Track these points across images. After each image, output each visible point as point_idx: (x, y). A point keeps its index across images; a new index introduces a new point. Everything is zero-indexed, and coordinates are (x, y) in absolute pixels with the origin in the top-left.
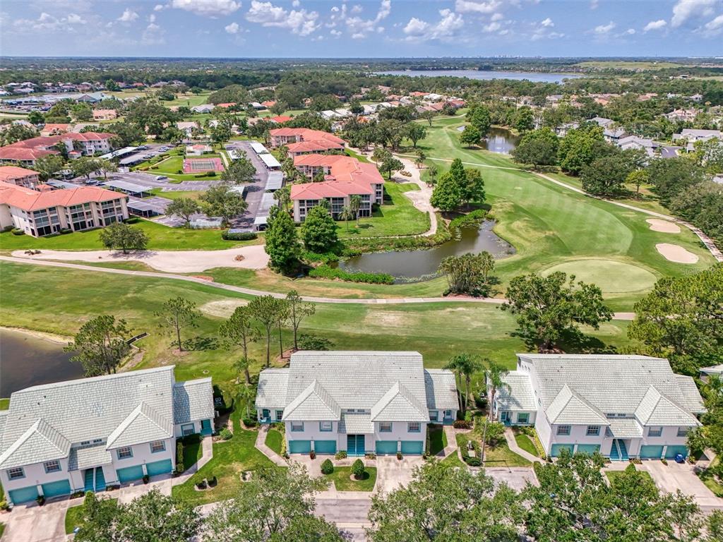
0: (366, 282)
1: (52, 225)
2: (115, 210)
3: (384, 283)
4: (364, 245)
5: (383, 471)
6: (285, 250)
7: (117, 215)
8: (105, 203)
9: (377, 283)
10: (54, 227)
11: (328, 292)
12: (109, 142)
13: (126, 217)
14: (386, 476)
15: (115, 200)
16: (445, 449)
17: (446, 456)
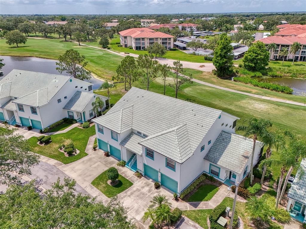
0: (269, 89)
1: (142, 46)
2: (168, 43)
3: (282, 92)
4: (288, 73)
5: (135, 189)
6: (221, 60)
7: (168, 46)
8: (164, 39)
9: (277, 91)
10: (142, 47)
11: (233, 87)
12: (196, 28)
13: (172, 47)
14: (132, 194)
15: (169, 38)
16: (202, 202)
17: (197, 209)
